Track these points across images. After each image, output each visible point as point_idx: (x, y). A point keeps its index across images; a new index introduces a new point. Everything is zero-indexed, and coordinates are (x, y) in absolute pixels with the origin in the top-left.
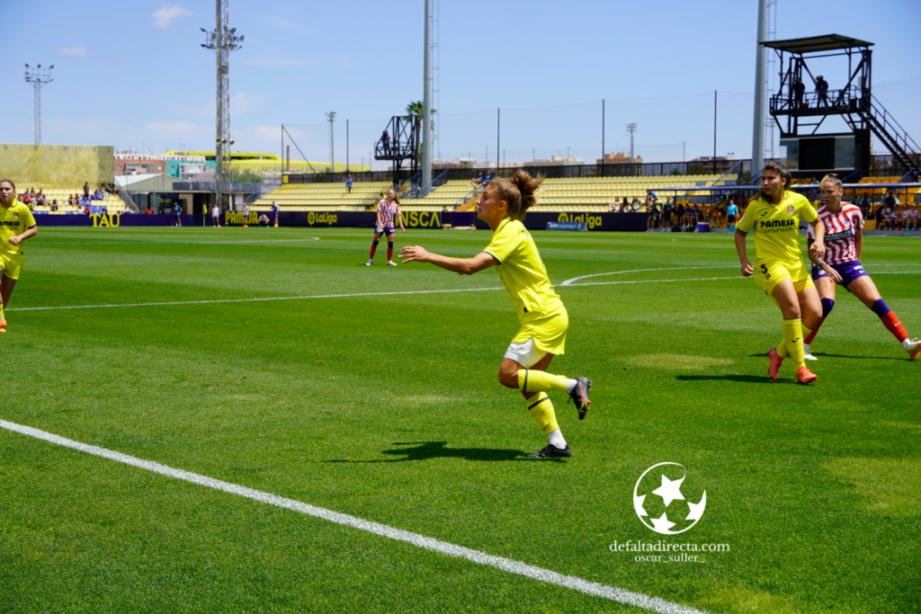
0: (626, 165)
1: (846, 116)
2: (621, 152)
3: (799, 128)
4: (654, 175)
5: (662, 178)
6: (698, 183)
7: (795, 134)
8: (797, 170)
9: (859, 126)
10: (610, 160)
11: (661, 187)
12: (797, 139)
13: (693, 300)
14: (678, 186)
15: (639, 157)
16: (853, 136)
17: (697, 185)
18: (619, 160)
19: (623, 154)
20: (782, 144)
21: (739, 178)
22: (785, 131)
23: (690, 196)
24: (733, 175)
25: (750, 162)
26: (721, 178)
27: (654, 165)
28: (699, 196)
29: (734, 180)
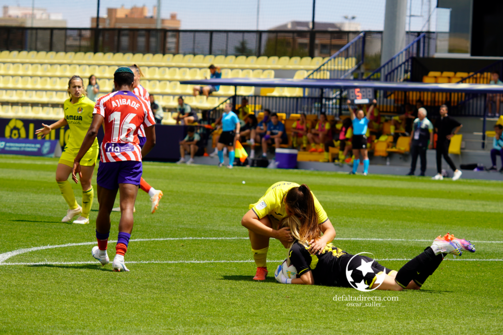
4: (194, 54)
5: (211, 60)
6: (279, 73)
8: (467, 56)
14: (241, 77)
15: (172, 17)
17: (276, 77)
19: (142, 10)
20: (440, 4)
21: (358, 68)
23: (263, 97)
24: (347, 60)
25: (379, 36)
26: (323, 65)
27: (197, 34)
28: (280, 97)
29: (348, 70)
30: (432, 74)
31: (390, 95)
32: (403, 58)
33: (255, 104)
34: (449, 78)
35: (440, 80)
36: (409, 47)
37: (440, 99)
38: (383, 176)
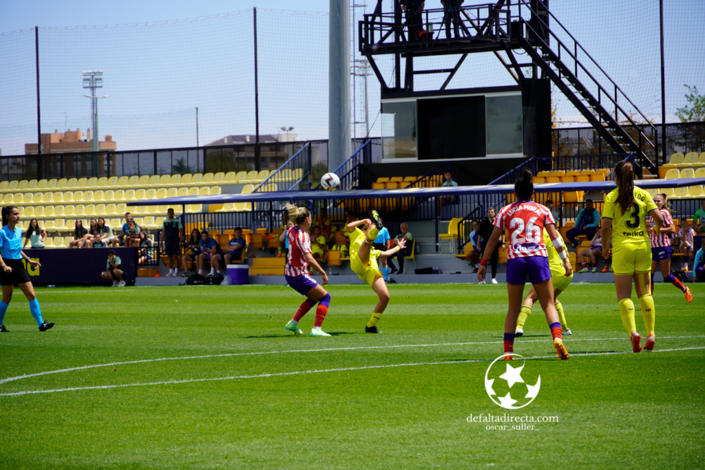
0: (82, 154)
1: (503, 53)
2: (73, 129)
3: (415, 77)
4: (139, 175)
5: (156, 180)
6: (226, 188)
7: (409, 91)
8: (415, 160)
9: (527, 73)
10: (55, 145)
11: (155, 198)
12: (414, 99)
13: (227, 418)
14: (186, 194)
15: (108, 139)
16: (519, 93)
17: (222, 193)
18: (69, 145)
19: (76, 134)
20: (384, 109)
21: (305, 178)
22: (391, 84)
23: (211, 213)
24: (294, 171)
25: (325, 144)
26: (271, 178)
27: (140, 154)
28: (229, 213)
29: (295, 181)
30: (380, 180)
31: (340, 204)
32: (350, 166)
33: (204, 221)
34: (398, 182)
35: (389, 185)
36: (356, 154)
37: (391, 204)
38: (339, 285)
